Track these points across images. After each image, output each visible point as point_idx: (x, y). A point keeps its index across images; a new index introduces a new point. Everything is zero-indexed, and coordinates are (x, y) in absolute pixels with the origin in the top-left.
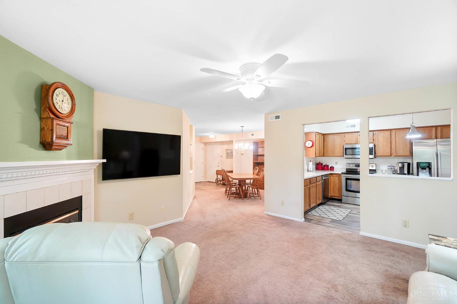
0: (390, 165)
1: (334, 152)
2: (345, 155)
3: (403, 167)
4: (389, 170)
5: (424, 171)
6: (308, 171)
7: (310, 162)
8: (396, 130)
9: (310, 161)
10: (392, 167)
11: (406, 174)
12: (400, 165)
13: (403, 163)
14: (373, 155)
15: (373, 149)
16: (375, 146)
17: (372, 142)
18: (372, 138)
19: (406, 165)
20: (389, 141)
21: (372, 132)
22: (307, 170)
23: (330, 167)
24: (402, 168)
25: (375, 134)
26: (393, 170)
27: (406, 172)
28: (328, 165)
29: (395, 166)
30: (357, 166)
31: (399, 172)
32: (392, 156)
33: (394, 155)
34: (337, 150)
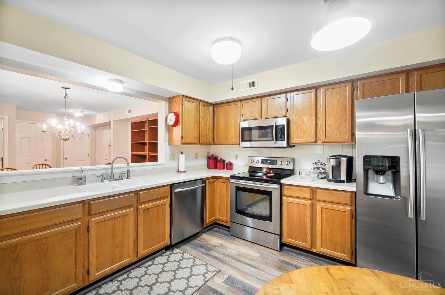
0: (317, 161)
1: (228, 135)
2: (242, 141)
3: (339, 164)
4: (315, 171)
5: (381, 178)
7: (181, 155)
8: (326, 88)
9: (182, 153)
10: (320, 166)
11: (343, 181)
12: (333, 162)
13: (338, 157)
14: (284, 140)
15: (284, 128)
16: (288, 121)
17: (284, 114)
18: (285, 106)
19: (344, 160)
20: (314, 111)
21: (284, 95)
24: (336, 168)
25: (289, 99)
26: (322, 171)
27: (343, 177)
28: (224, 159)
29: (324, 164)
30: (264, 162)
31: (330, 177)
32: (318, 142)
33: (322, 141)
34: (231, 133)
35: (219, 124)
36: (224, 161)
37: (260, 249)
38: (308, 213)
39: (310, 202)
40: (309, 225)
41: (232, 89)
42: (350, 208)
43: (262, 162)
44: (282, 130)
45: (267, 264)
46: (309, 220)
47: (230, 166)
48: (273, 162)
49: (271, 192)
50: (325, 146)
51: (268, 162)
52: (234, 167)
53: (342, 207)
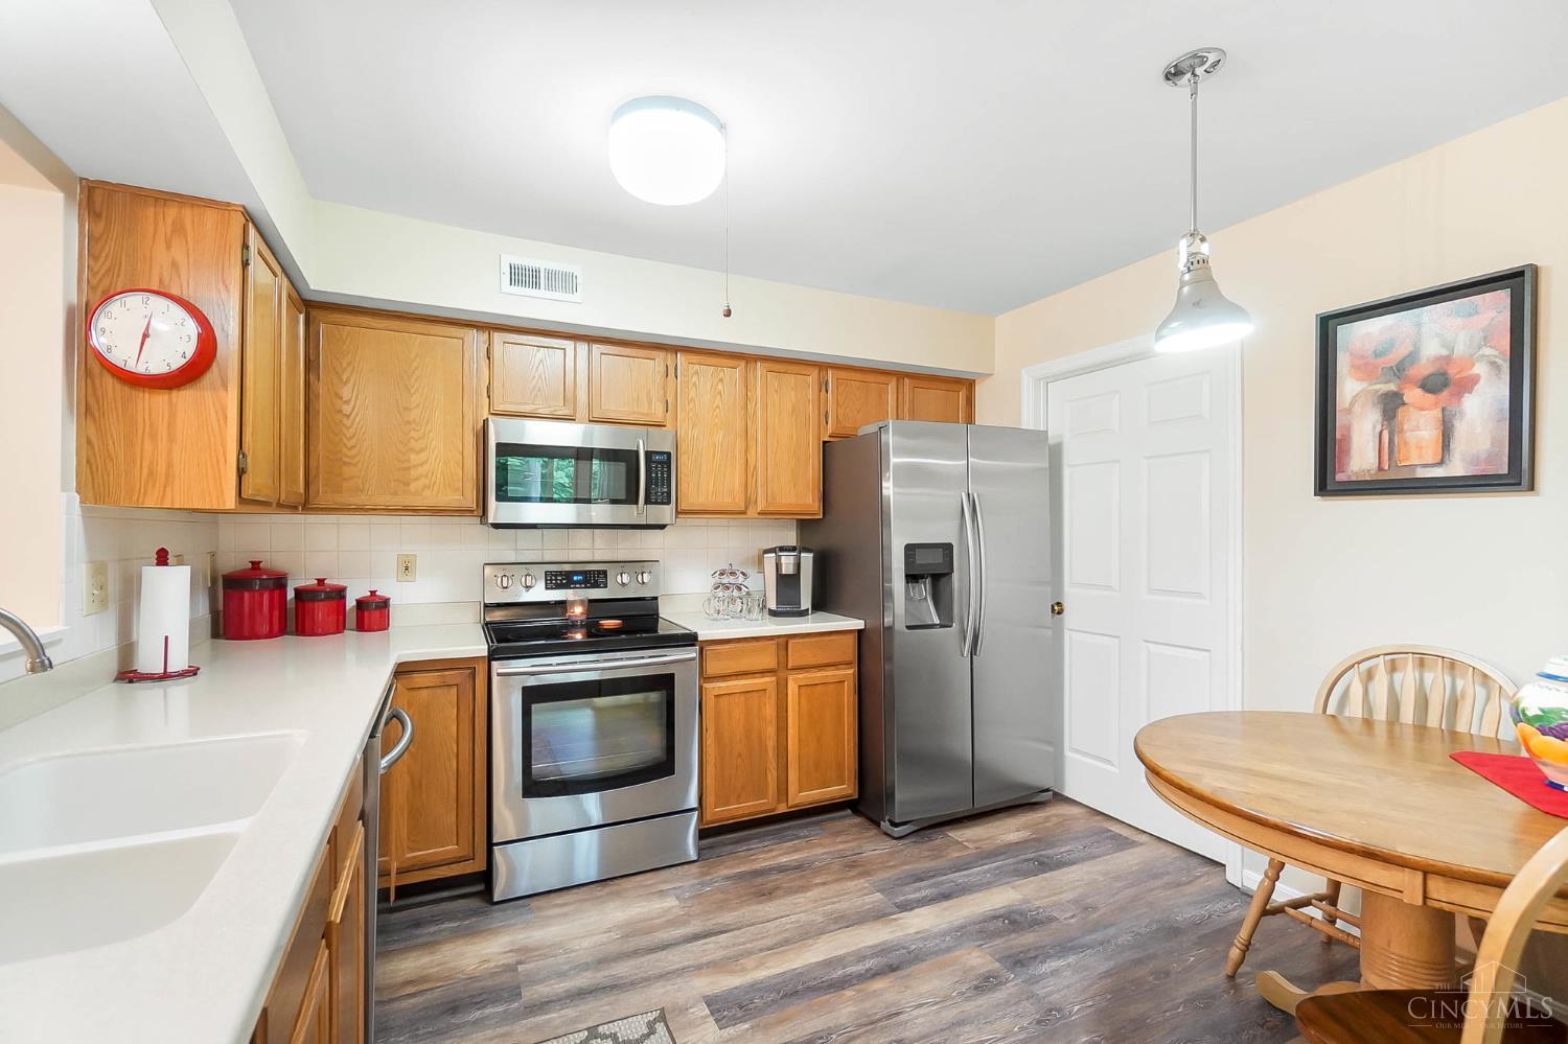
0: (726, 567)
1: (406, 471)
2: (499, 499)
3: (794, 572)
6: (128, 675)
7: (153, 574)
8: (768, 365)
9: (162, 558)
10: (732, 579)
14: (669, 503)
15: (668, 463)
17: (658, 417)
18: (661, 393)
19: (807, 559)
21: (657, 355)
22: (113, 667)
23: (360, 603)
24: (788, 584)
27: (806, 602)
28: (341, 583)
29: (742, 573)
30: (556, 580)
31: (772, 605)
32: (748, 512)
33: (759, 509)
34: (426, 461)
35: (347, 409)
36: (339, 593)
37: (647, 886)
38: (770, 711)
39: (774, 679)
40: (771, 744)
41: (728, 314)
42: (851, 671)
43: (551, 580)
44: (662, 467)
45: (722, 906)
46: (771, 731)
47: (373, 614)
48: (594, 578)
49: (672, 676)
50: (731, 523)
51: (575, 578)
52: (396, 616)
53: (837, 672)
